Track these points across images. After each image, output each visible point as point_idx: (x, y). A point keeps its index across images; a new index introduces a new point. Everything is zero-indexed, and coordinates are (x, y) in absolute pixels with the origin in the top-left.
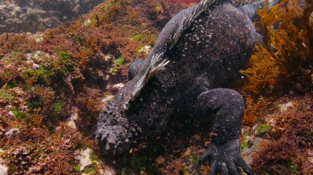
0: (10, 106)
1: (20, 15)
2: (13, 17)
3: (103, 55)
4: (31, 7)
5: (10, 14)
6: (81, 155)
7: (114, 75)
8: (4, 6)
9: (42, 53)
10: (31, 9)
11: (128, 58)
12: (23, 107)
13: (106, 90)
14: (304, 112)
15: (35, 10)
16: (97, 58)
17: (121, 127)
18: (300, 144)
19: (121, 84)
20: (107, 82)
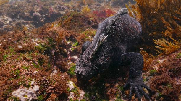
0: (31, 62)
1: (11, 23)
2: (7, 24)
3: (67, 41)
4: (18, 19)
5: (6, 23)
6: (69, 84)
7: (72, 52)
8: (3, 18)
9: (39, 39)
10: (18, 20)
11: (81, 42)
12: (37, 63)
13: (68, 59)
14: (171, 62)
15: (20, 20)
16: (64, 42)
17: (88, 67)
18: (171, 75)
19: (75, 56)
20: (68, 55)
